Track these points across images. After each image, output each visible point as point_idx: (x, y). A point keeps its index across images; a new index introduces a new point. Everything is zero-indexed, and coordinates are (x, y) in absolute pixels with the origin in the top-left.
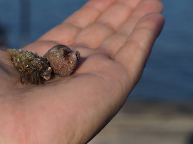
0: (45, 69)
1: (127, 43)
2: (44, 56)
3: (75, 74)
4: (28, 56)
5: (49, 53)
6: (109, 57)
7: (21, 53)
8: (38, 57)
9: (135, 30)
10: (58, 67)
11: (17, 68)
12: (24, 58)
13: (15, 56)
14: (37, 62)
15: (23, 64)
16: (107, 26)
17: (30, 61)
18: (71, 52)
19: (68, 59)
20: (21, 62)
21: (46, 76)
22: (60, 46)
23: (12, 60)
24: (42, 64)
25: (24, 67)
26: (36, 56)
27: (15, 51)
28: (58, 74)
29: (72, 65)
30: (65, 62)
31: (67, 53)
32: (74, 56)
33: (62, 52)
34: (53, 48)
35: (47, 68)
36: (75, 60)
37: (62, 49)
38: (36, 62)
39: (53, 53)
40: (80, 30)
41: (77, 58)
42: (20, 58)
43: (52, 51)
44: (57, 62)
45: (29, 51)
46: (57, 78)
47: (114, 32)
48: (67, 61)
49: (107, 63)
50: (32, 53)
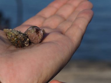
0: (25, 40)
2: (25, 32)
4: (15, 33)
5: (27, 31)
6: (62, 33)
7: (11, 31)
8: (21, 33)
10: (32, 38)
12: (13, 34)
13: (8, 33)
14: (21, 36)
15: (13, 38)
17: (17, 36)
18: (40, 30)
20: (12, 37)
22: (33, 27)
23: (7, 35)
24: (23, 37)
25: (13, 40)
26: (20, 33)
27: (8, 30)
28: (33, 43)
29: (40, 37)
30: (37, 36)
31: (37, 30)
32: (42, 32)
33: (35, 30)
35: (26, 39)
36: (42, 34)
37: (35, 28)
38: (20, 36)
39: (30, 31)
40: (45, 19)
41: (44, 33)
42: (11, 35)
43: (29, 29)
44: (32, 35)
48: (37, 35)
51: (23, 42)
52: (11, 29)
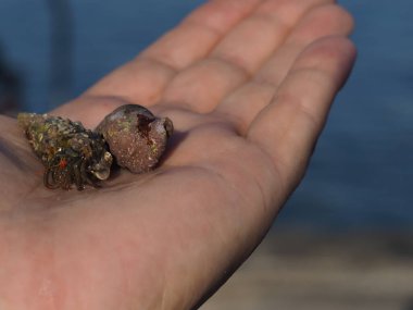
0: (98, 156)
1: (274, 101)
2: (97, 128)
3: (161, 168)
4: (61, 128)
5: (107, 122)
6: (237, 131)
7: (47, 121)
8: (84, 131)
9: (292, 73)
10: (125, 152)
11: (39, 155)
12: (53, 133)
13: (34, 128)
14: (81, 141)
15: (52, 145)
16: (234, 64)
17: (66, 138)
18: (153, 120)
19: (147, 135)
20: (47, 141)
21: (101, 171)
22: (130, 108)
23: (28, 136)
24: (91, 145)
25: (52, 153)
26: (79, 129)
28: (127, 169)
29: (156, 148)
30: (142, 142)
31: (145, 123)
32: (160, 129)
33: (135, 121)
34: (115, 112)
35: (102, 154)
36: (163, 137)
37: (136, 113)
38: (78, 141)
39: (115, 122)
40: (175, 72)
41: (167, 132)
42: (46, 134)
43: (113, 118)
44: (124, 141)
45: (64, 118)
46: (125, 175)
47: (248, 78)
48: (145, 140)
49: (231, 145)
50: (70, 123)
51: (90, 162)
52: (45, 115)
